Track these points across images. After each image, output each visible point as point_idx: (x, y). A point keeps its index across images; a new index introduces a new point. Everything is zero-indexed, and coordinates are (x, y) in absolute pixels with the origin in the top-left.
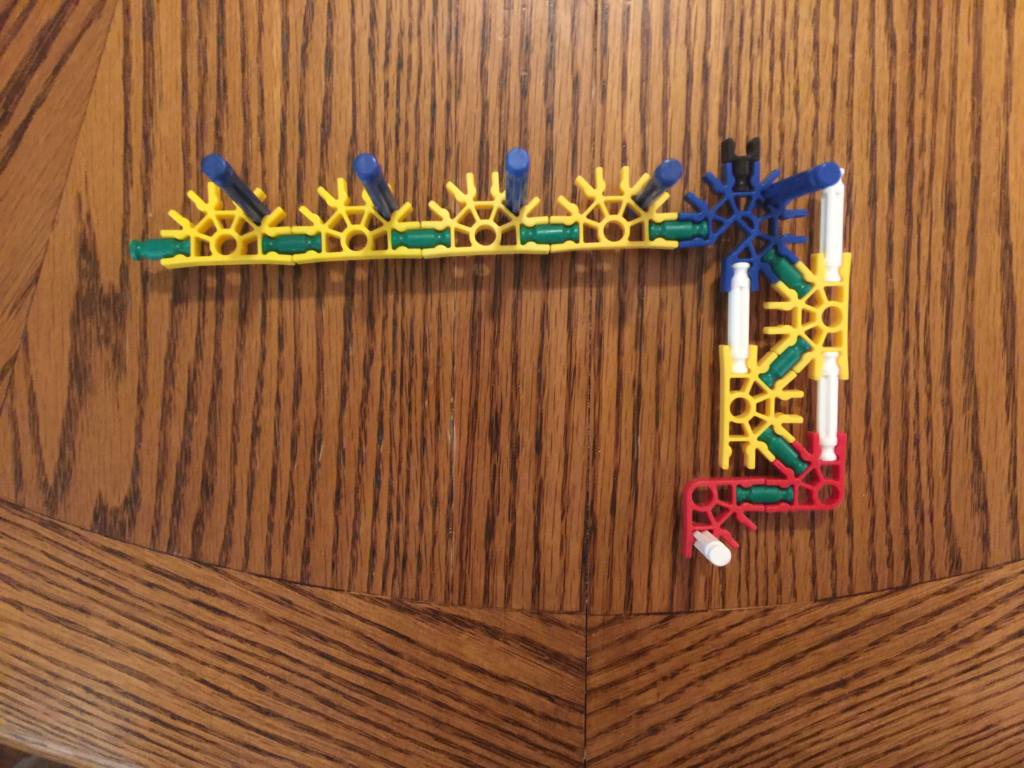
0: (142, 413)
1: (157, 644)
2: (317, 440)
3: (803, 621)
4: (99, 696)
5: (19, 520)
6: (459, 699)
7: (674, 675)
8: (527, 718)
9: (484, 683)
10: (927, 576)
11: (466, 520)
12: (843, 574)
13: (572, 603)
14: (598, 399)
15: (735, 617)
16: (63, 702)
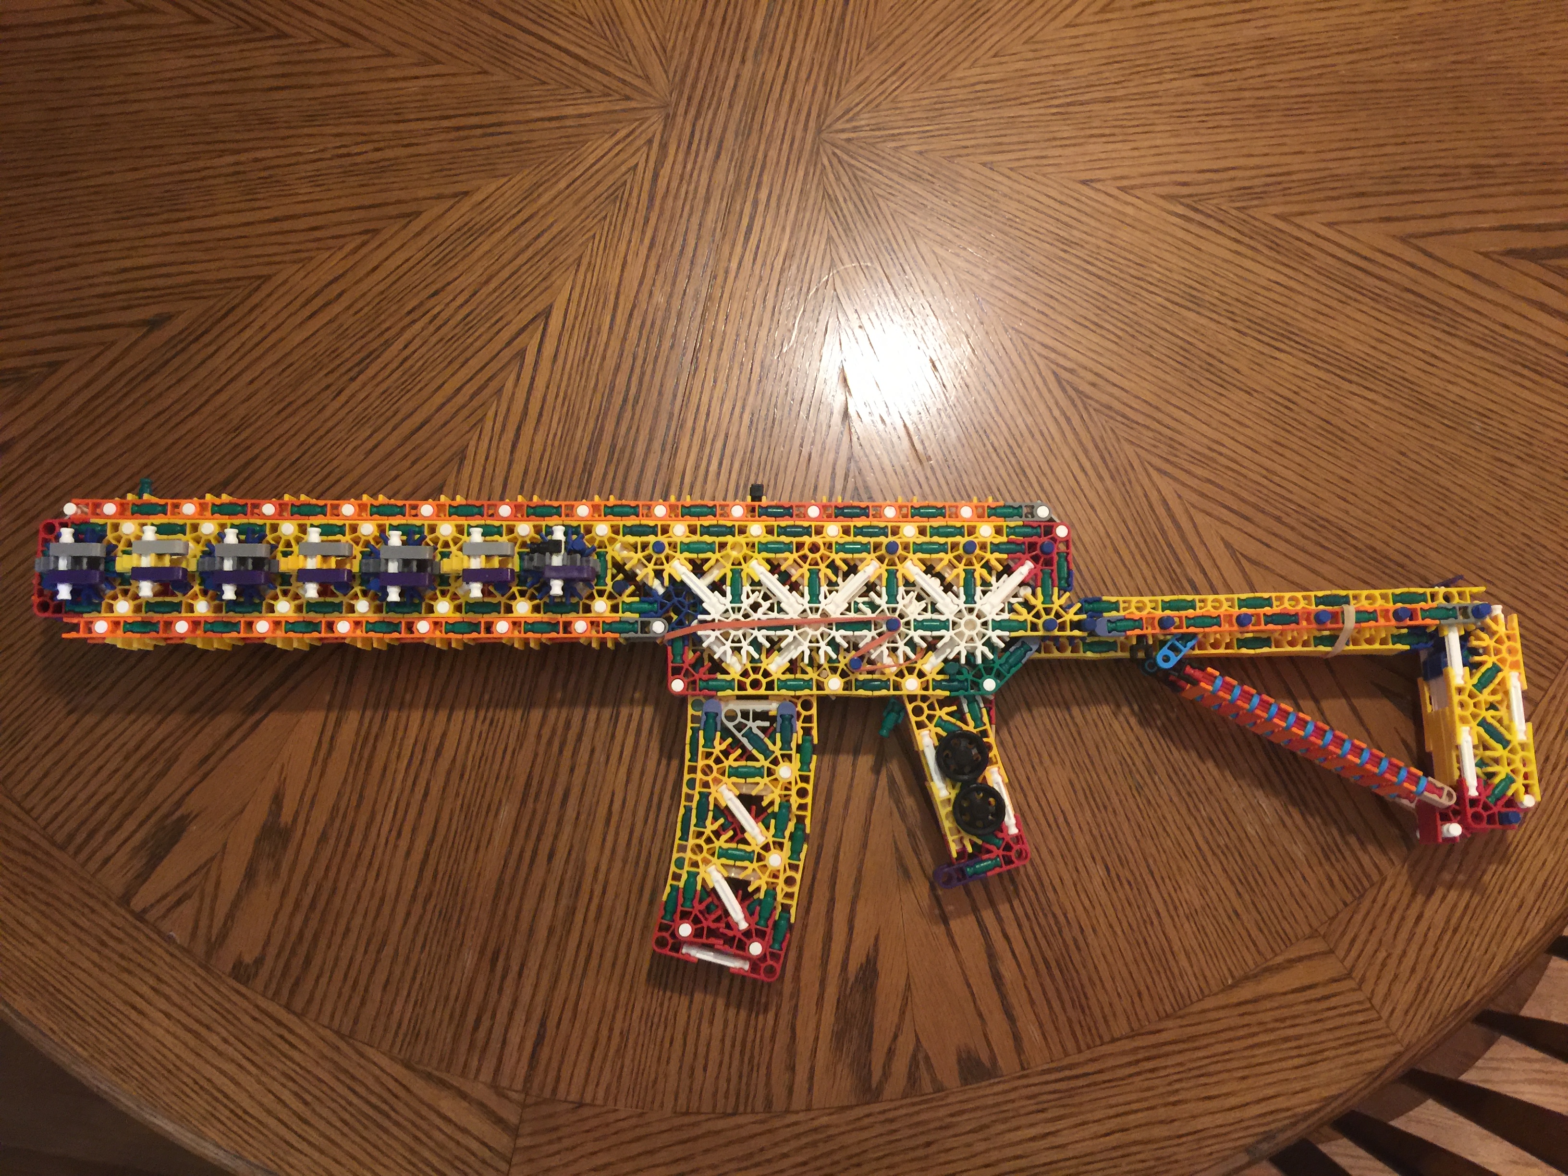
0: (281, 905)
1: (248, 1059)
2: (383, 944)
3: (664, 1126)
4: (201, 1087)
5: (187, 961)
6: (430, 1137)
7: (574, 1148)
8: (471, 1160)
9: (448, 1130)
10: (749, 1110)
11: (463, 1014)
12: (695, 1097)
13: (519, 1085)
14: (565, 950)
15: (623, 1115)
16: (177, 1087)
